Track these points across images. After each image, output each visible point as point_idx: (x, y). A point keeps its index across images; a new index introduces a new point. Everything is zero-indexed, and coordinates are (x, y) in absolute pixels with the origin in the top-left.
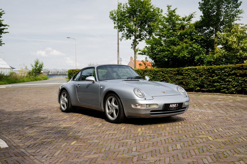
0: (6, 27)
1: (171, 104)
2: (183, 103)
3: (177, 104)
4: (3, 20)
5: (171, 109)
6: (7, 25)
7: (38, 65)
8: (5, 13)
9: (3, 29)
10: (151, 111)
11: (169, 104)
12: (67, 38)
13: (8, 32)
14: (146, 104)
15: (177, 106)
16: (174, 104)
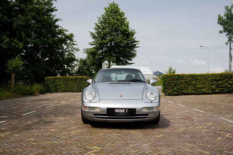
0: (138, 43)
1: (117, 109)
2: (136, 109)
3: (126, 109)
4: (135, 38)
5: (118, 114)
6: (138, 41)
7: (172, 72)
8: (136, 32)
9: (135, 45)
10: (95, 115)
11: (114, 109)
12: (200, 47)
13: (139, 47)
14: (89, 107)
15: (127, 112)
16: (121, 109)
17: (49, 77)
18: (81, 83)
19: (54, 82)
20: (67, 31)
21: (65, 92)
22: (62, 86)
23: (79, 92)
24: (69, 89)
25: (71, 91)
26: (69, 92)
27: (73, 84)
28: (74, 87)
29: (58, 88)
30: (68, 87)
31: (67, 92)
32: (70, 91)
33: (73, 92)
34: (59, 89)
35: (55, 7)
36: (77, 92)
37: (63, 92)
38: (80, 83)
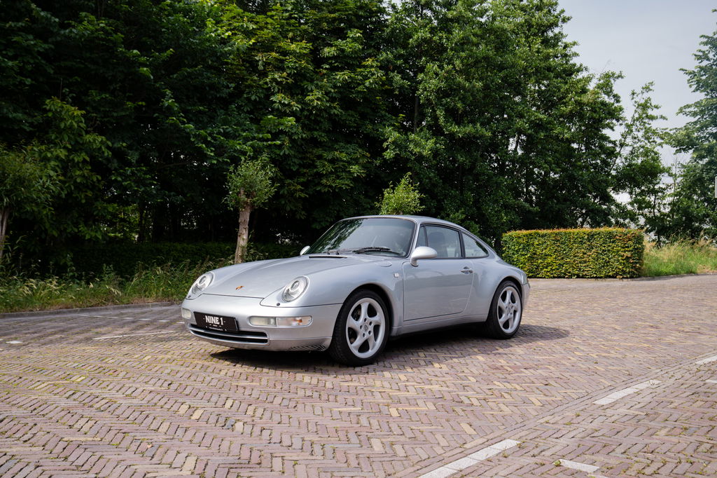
1: (208, 315)
2: (234, 318)
15: (222, 324)
16: (214, 316)
17: (513, 233)
18: (609, 250)
19: (526, 247)
20: (619, 77)
21: (559, 277)
22: (549, 260)
23: (601, 278)
24: (570, 270)
25: (578, 277)
26: (570, 277)
27: (584, 254)
28: (585, 262)
29: (538, 266)
30: (567, 263)
31: (564, 277)
32: (574, 275)
33: (583, 277)
34: (542, 269)
35: (563, 11)
36: (596, 278)
37: (554, 277)
38: (603, 251)
